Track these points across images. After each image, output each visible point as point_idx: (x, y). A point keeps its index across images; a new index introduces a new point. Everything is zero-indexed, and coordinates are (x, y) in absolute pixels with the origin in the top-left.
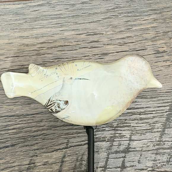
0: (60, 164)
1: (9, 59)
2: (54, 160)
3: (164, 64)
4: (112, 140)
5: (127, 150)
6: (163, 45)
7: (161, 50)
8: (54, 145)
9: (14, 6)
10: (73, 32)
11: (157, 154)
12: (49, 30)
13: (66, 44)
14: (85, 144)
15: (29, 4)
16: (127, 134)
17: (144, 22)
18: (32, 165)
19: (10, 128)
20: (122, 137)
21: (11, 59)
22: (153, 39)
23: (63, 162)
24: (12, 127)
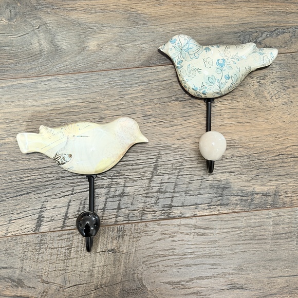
0: (66, 208)
1: (24, 123)
2: (62, 204)
3: (151, 124)
4: (109, 187)
5: (122, 195)
6: (150, 110)
7: (148, 113)
8: (62, 192)
9: (28, 81)
10: (76, 101)
11: (146, 197)
12: (57, 99)
13: (71, 110)
14: (87, 191)
15: (40, 79)
16: (122, 181)
17: (134, 92)
18: (44, 209)
19: (25, 179)
20: (118, 184)
21: (26, 123)
22: (142, 105)
23: (69, 206)
24: (27, 179)
